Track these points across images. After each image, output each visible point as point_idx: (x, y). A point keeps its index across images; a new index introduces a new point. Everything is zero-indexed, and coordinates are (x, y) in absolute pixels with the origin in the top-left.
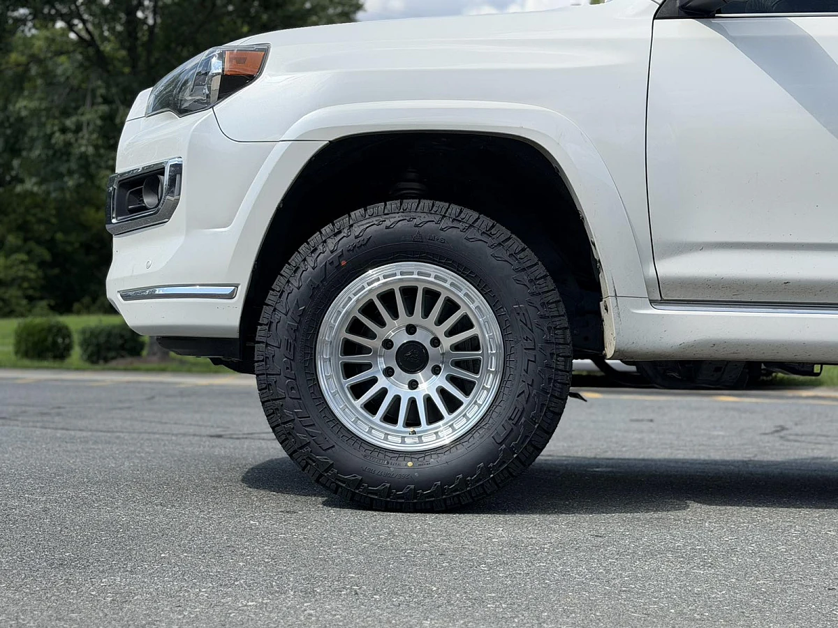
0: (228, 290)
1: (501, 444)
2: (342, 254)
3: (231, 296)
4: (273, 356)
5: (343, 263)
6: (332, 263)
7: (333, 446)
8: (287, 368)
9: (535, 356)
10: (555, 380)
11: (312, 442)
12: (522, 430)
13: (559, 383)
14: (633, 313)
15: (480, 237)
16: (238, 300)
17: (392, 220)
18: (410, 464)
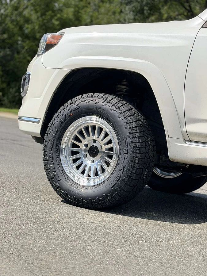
0: (37, 120)
1: (112, 187)
2: (71, 111)
3: (38, 122)
4: (47, 145)
5: (71, 114)
6: (68, 114)
7: (60, 180)
8: (50, 150)
9: (127, 156)
10: (133, 167)
11: (54, 177)
12: (119, 183)
13: (135, 168)
14: (175, 144)
15: (115, 110)
16: (40, 124)
17: (89, 100)
18: (83, 190)
